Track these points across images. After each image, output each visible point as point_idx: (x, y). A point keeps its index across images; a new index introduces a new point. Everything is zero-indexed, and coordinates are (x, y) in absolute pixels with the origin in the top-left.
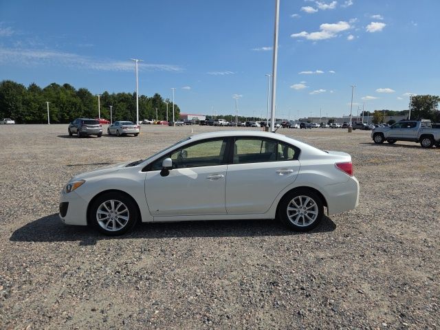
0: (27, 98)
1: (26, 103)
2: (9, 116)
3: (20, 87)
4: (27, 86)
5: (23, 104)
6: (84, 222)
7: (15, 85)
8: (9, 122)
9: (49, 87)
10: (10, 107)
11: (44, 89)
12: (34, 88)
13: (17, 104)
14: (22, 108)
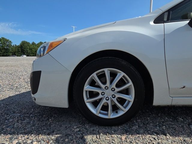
0: (31, 47)
1: (31, 49)
2: (24, 54)
3: (29, 43)
4: (31, 43)
5: (30, 50)
6: (65, 104)
7: (27, 42)
8: (24, 56)
9: (39, 43)
10: (25, 51)
11: (37, 44)
12: (33, 44)
13: (27, 49)
14: (29, 51)
